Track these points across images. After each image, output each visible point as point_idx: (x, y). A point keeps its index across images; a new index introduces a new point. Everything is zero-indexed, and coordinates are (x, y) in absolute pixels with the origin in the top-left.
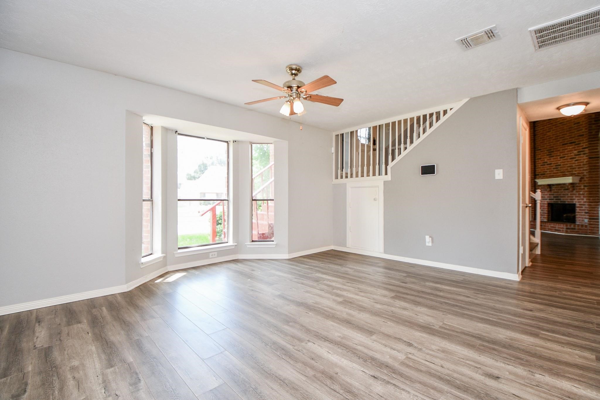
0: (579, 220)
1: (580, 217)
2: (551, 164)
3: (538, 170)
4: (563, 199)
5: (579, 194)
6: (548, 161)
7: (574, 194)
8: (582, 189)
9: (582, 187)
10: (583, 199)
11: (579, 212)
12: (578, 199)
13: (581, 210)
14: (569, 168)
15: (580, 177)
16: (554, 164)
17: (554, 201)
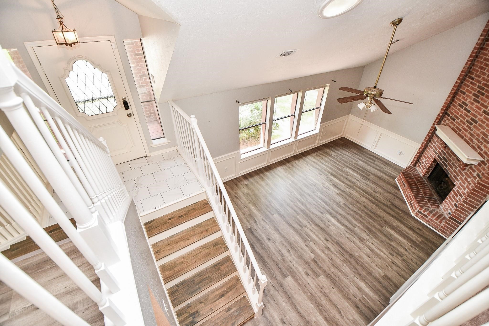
0: (445, 206)
1: (447, 204)
2: (469, 112)
3: (453, 109)
4: (449, 169)
5: (466, 179)
6: (469, 105)
7: (461, 173)
8: (472, 175)
9: (475, 174)
10: (465, 189)
11: (450, 197)
12: (460, 183)
13: (454, 198)
14: (482, 136)
15: (483, 159)
16: (472, 114)
17: (440, 162)
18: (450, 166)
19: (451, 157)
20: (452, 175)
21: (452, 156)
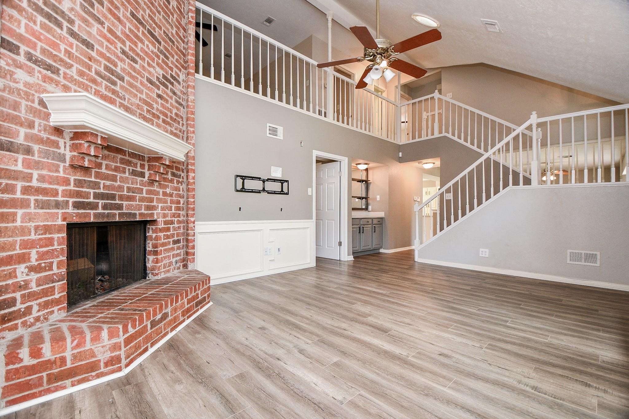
12: (162, 209)
17: (94, 215)
18: (129, 198)
19: (116, 181)
20: (143, 211)
21: (116, 176)
